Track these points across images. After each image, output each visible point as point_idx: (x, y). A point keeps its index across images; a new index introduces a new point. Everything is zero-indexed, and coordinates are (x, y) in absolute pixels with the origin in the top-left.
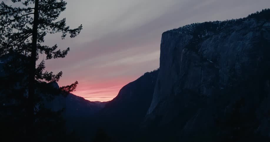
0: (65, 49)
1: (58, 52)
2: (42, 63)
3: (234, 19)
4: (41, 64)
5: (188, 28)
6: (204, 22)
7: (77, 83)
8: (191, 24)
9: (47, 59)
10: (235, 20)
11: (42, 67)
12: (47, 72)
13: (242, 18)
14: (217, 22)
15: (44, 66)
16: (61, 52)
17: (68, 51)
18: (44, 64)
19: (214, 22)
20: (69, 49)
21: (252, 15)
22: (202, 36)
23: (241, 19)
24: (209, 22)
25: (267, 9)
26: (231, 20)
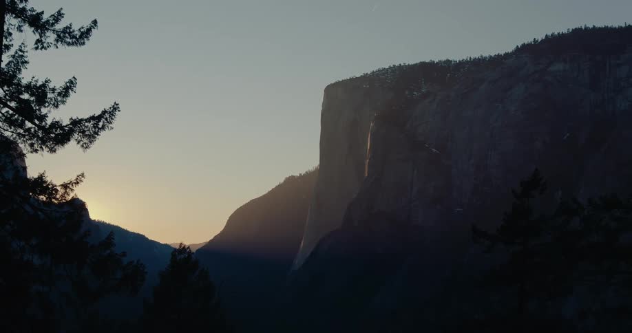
0: (87, 24)
1: (67, 31)
2: (21, 51)
3: (484, 55)
4: (16, 53)
5: (383, 74)
6: (418, 62)
7: (115, 108)
8: (390, 68)
9: (37, 48)
10: (485, 58)
11: (20, 61)
12: (36, 81)
13: (502, 53)
14: (448, 61)
15: (26, 59)
16: (74, 31)
17: (93, 30)
18: (26, 54)
19: (440, 61)
20: (95, 22)
21: (524, 45)
22: (415, 93)
23: (499, 56)
24: (428, 63)
25: (556, 33)
26: (477, 57)
